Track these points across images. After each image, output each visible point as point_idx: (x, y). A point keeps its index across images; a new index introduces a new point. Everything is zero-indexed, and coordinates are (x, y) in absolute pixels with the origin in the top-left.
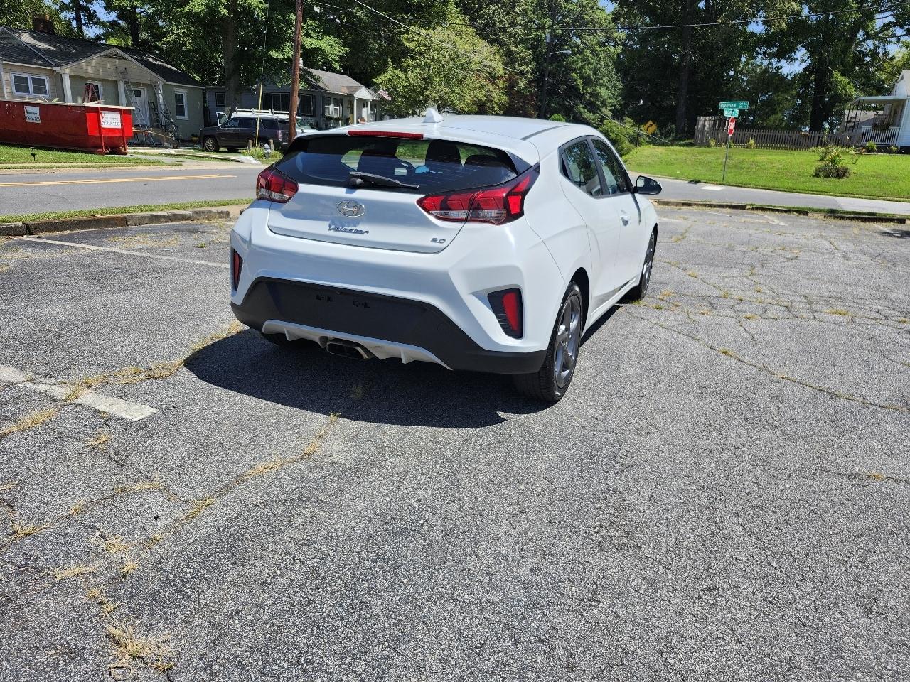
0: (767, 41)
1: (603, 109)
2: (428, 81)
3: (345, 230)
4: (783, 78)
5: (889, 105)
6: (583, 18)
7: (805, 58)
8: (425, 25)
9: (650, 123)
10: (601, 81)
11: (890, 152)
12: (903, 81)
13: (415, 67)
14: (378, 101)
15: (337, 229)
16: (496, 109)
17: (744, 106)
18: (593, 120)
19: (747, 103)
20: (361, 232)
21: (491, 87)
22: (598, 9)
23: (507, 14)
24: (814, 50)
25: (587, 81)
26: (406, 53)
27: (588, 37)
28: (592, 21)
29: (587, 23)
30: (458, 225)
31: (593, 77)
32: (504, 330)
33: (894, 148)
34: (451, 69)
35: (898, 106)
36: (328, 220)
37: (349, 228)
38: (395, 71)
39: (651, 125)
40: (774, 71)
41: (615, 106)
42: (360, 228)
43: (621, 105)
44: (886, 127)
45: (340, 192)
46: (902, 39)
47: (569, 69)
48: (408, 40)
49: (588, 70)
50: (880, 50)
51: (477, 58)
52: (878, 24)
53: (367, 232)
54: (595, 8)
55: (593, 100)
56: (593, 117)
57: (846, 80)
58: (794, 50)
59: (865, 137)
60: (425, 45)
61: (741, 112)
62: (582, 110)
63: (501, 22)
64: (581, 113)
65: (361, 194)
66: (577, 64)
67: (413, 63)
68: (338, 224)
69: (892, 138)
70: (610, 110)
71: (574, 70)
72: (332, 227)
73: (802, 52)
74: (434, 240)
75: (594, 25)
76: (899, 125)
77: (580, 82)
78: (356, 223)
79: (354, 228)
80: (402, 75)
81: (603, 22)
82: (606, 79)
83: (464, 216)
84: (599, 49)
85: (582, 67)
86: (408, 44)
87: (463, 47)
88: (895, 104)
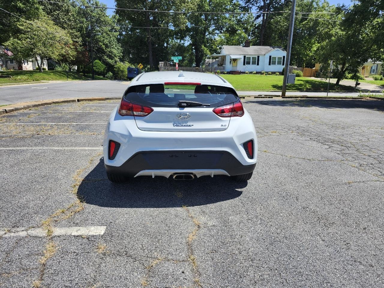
0: (176, 33)
1: (115, 58)
2: (34, 45)
3: (182, 126)
4: (185, 48)
5: (220, 58)
6: (100, 20)
7: (189, 40)
8: (28, 18)
9: (140, 64)
10: (113, 46)
11: (225, 74)
12: (223, 49)
13: (26, 38)
14: (4, 54)
15: (178, 126)
16: (71, 58)
17: (180, 58)
18: (112, 62)
19: (181, 57)
20: (190, 126)
21: (67, 48)
22: (106, 16)
23: (65, 16)
24: (192, 37)
25: (107, 46)
26: (19, 31)
27: (103, 28)
28: (104, 21)
29: (103, 22)
30: (229, 118)
31: (109, 45)
32: (248, 157)
33: (226, 73)
34: (46, 40)
35: (224, 58)
36: (172, 122)
37: (184, 125)
38: (15, 39)
39: (141, 65)
40: (182, 45)
41: (120, 56)
42: (189, 124)
43: (122, 56)
44: (222, 65)
45: (177, 110)
46: (219, 34)
47: (97, 41)
48: (20, 25)
49: (106, 41)
50: (213, 38)
51: (57, 35)
52: (211, 29)
53: (193, 125)
54: (105, 15)
55: (110, 54)
56: (111, 61)
57: (206, 49)
58: (185, 37)
59: (215, 69)
60: (30, 28)
61: (179, 61)
62: (106, 58)
63: (63, 19)
64: (106, 59)
65: (187, 110)
66: (101, 39)
67: (25, 36)
68: (177, 123)
69: (224, 68)
70: (118, 58)
71: (100, 41)
72: (175, 125)
73: (188, 38)
74: (222, 126)
75: (106, 23)
76: (225, 65)
77: (103, 46)
78: (187, 122)
79: (186, 124)
80: (19, 42)
81: (109, 22)
82: (114, 45)
83: (230, 115)
84: (109, 33)
85: (103, 40)
86: (21, 27)
87: (50, 30)
88: (222, 57)
